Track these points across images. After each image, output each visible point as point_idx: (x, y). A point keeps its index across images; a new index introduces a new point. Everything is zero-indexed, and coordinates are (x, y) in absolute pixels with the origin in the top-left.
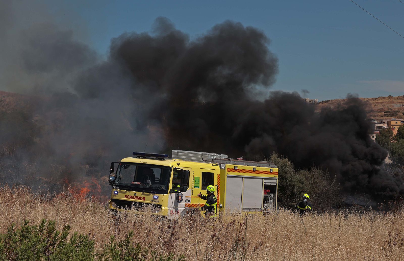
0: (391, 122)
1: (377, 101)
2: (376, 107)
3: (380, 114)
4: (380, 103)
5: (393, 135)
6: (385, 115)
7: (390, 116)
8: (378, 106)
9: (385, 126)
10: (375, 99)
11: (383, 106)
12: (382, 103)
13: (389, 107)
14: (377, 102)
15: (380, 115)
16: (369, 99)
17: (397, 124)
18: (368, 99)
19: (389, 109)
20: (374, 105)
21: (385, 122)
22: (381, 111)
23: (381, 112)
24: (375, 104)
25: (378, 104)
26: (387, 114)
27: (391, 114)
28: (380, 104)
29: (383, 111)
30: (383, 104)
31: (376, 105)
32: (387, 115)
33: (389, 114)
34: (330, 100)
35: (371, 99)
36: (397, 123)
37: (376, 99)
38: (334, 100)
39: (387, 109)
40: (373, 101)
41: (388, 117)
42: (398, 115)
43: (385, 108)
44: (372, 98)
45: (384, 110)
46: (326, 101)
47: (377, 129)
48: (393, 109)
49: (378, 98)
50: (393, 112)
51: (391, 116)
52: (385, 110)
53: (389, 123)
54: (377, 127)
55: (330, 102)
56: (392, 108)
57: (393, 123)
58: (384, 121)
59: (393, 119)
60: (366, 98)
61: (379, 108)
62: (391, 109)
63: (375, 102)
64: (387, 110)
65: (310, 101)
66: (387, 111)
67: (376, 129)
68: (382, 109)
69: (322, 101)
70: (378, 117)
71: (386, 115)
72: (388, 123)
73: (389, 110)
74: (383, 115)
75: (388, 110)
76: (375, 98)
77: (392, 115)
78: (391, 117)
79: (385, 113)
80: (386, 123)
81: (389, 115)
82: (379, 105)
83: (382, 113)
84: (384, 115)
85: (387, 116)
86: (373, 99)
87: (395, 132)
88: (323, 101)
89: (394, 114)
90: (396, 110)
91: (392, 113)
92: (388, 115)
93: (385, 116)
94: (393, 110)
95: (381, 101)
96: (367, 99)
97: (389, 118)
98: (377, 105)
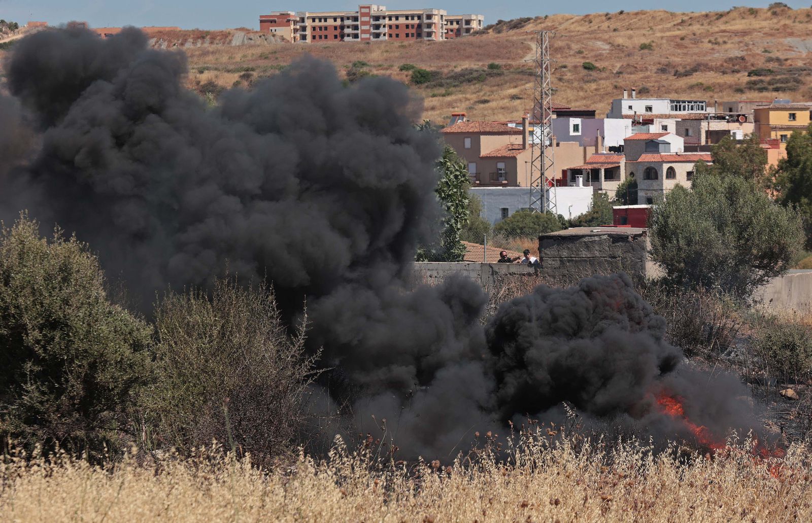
0: (771, 113)
1: (723, 27)
2: (718, 52)
3: (729, 79)
4: (736, 33)
5: (767, 167)
6: (751, 86)
7: (771, 87)
8: (728, 46)
9: (741, 131)
10: (717, 19)
11: (747, 45)
12: (745, 33)
13: (769, 52)
14: (724, 31)
15: (730, 87)
16: (692, 15)
17: (793, 123)
18: (685, 18)
19: (770, 60)
20: (710, 42)
21: (744, 115)
22: (737, 67)
23: (738, 72)
24: (716, 39)
25: (725, 39)
26: (762, 81)
27: (776, 83)
28: (736, 39)
29: (745, 68)
30: (747, 39)
31: (720, 40)
32: (758, 86)
33: (768, 78)
34: (529, 19)
35: (696, 15)
36: (793, 117)
37: (720, 16)
38: (546, 17)
39: (763, 60)
40: (709, 24)
41: (765, 94)
42: (804, 84)
43: (754, 56)
44: (704, 13)
45: (749, 64)
46: (512, 21)
47: (707, 142)
48: (786, 60)
49: (728, 13)
50: (784, 74)
51: (777, 90)
52: (753, 65)
53: (760, 118)
54: (709, 133)
55: (529, 27)
56: (782, 57)
57: (777, 118)
58: (744, 108)
59: (779, 102)
60: (679, 12)
61: (732, 56)
62: (778, 60)
63: (716, 29)
64: (760, 63)
65: (452, 24)
66: (762, 70)
67: (703, 142)
68: (743, 58)
69: (494, 22)
70: (724, 93)
71: (755, 83)
72: (756, 121)
73: (771, 66)
74: (744, 85)
75: (768, 64)
76: (717, 14)
77: (779, 85)
78: (775, 94)
79: (754, 78)
80: (751, 118)
81: (770, 83)
82: (730, 42)
83: (738, 75)
84: (749, 83)
85: (761, 90)
86: (707, 16)
87: (776, 156)
88: (500, 22)
89: (787, 81)
90: (800, 64)
91: (778, 77)
92: (765, 85)
93: (750, 89)
94: (789, 62)
95: (739, 25)
96: (684, 14)
97: (767, 98)
98: (725, 42)
